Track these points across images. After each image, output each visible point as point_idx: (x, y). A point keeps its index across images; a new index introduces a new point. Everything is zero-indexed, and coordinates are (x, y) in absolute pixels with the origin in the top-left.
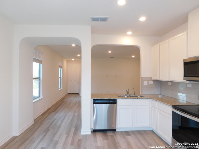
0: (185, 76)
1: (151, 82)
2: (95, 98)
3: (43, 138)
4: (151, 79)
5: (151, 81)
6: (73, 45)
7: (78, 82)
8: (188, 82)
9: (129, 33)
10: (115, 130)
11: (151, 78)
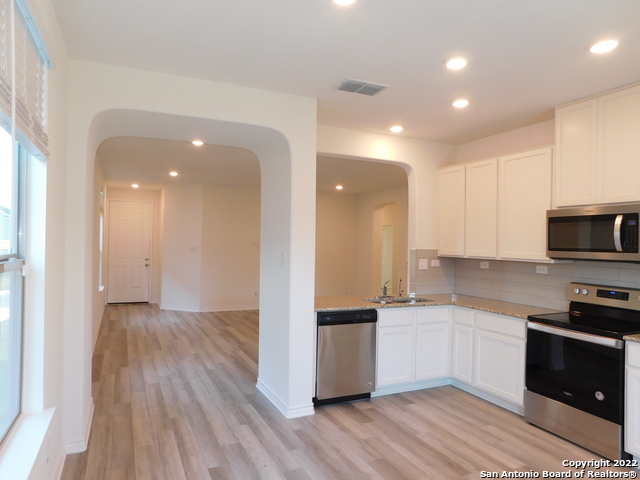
0: (550, 248)
1: (436, 263)
2: (324, 310)
3: (181, 445)
4: (432, 254)
5: (434, 259)
6: (198, 143)
7: (147, 262)
8: (552, 261)
9: (397, 129)
10: (369, 394)
11: (436, 251)
